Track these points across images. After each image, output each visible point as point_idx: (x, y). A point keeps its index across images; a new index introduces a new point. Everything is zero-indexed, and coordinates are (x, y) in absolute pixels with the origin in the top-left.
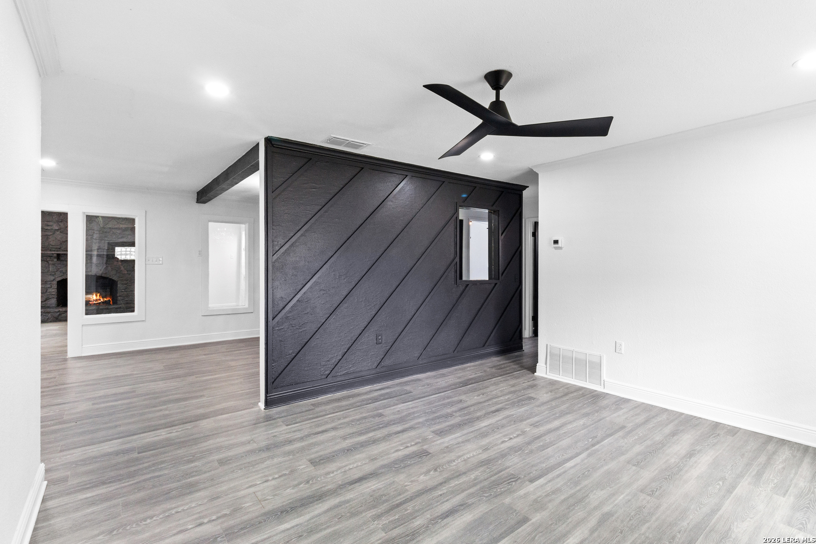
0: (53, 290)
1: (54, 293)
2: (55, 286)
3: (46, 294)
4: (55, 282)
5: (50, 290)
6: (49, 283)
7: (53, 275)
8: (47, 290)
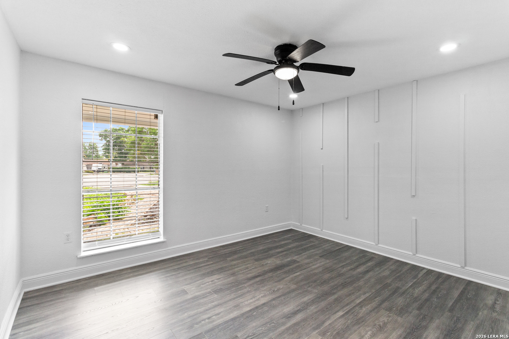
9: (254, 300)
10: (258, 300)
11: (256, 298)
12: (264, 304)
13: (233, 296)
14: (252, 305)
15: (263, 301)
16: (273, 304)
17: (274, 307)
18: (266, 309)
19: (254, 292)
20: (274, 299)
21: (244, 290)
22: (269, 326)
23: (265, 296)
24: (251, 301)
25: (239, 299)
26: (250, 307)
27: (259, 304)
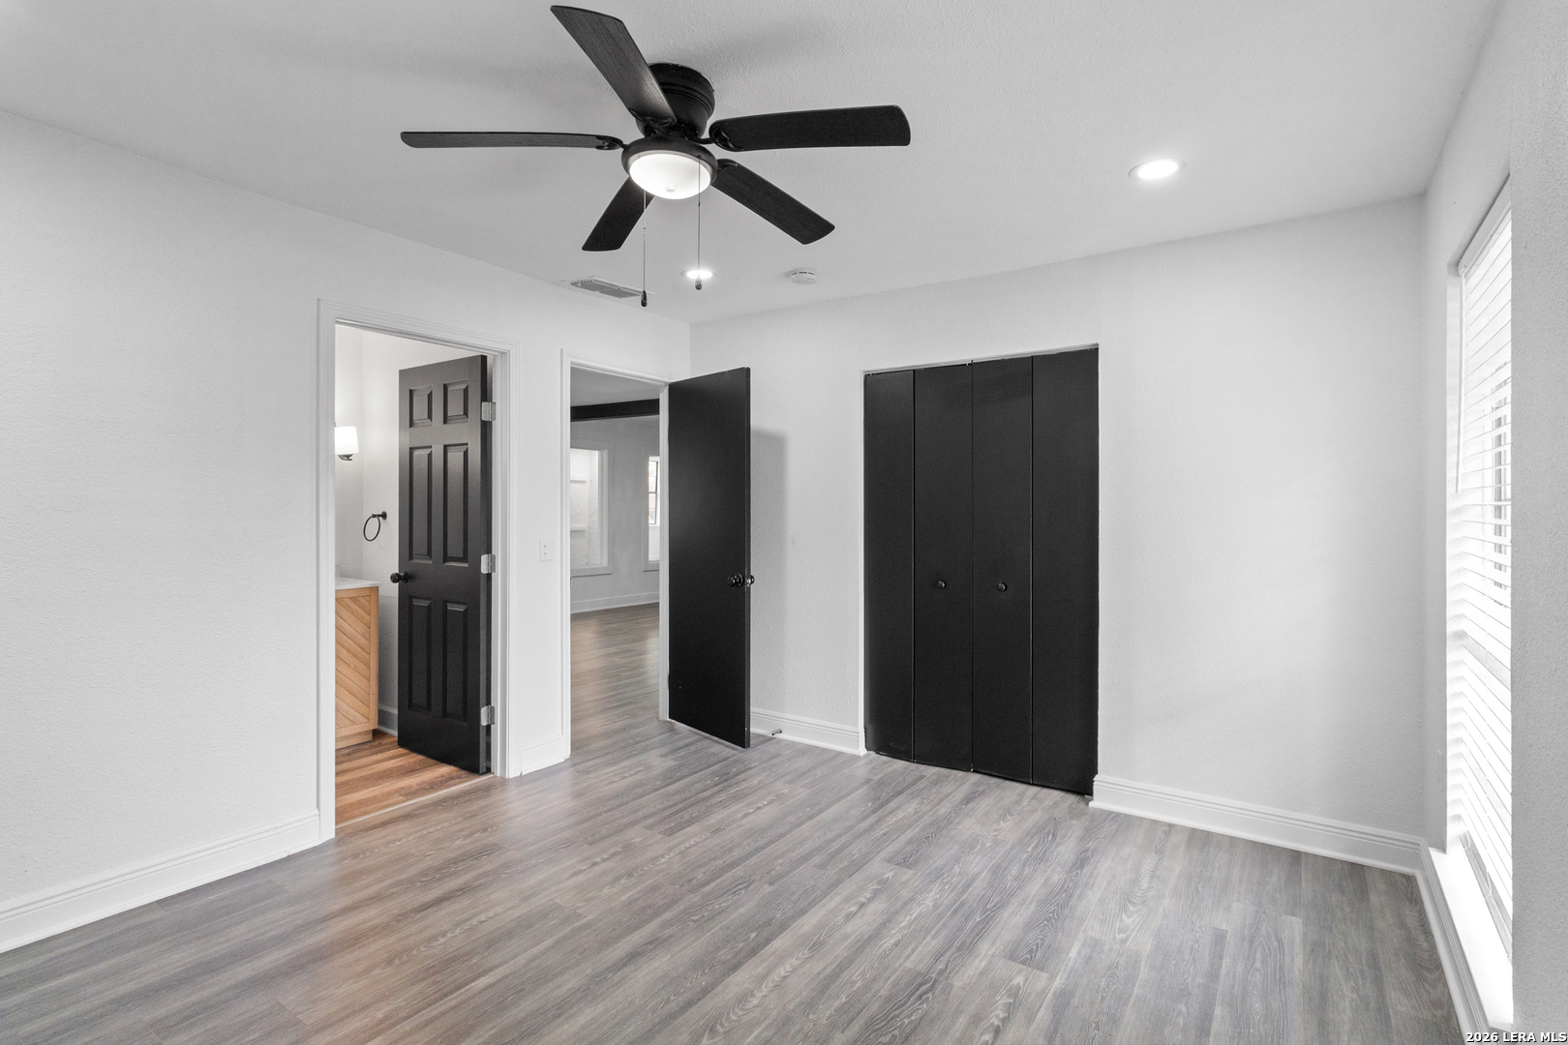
9: (775, 977)
10: (761, 979)
11: (771, 985)
12: (735, 967)
13: (856, 976)
14: (772, 958)
15: (742, 978)
16: (704, 974)
17: (698, 965)
18: (725, 954)
19: (791, 1006)
20: (705, 992)
21: (831, 1011)
22: (706, 914)
23: (742, 999)
24: (782, 971)
25: (824, 969)
26: (776, 951)
27: (751, 963)
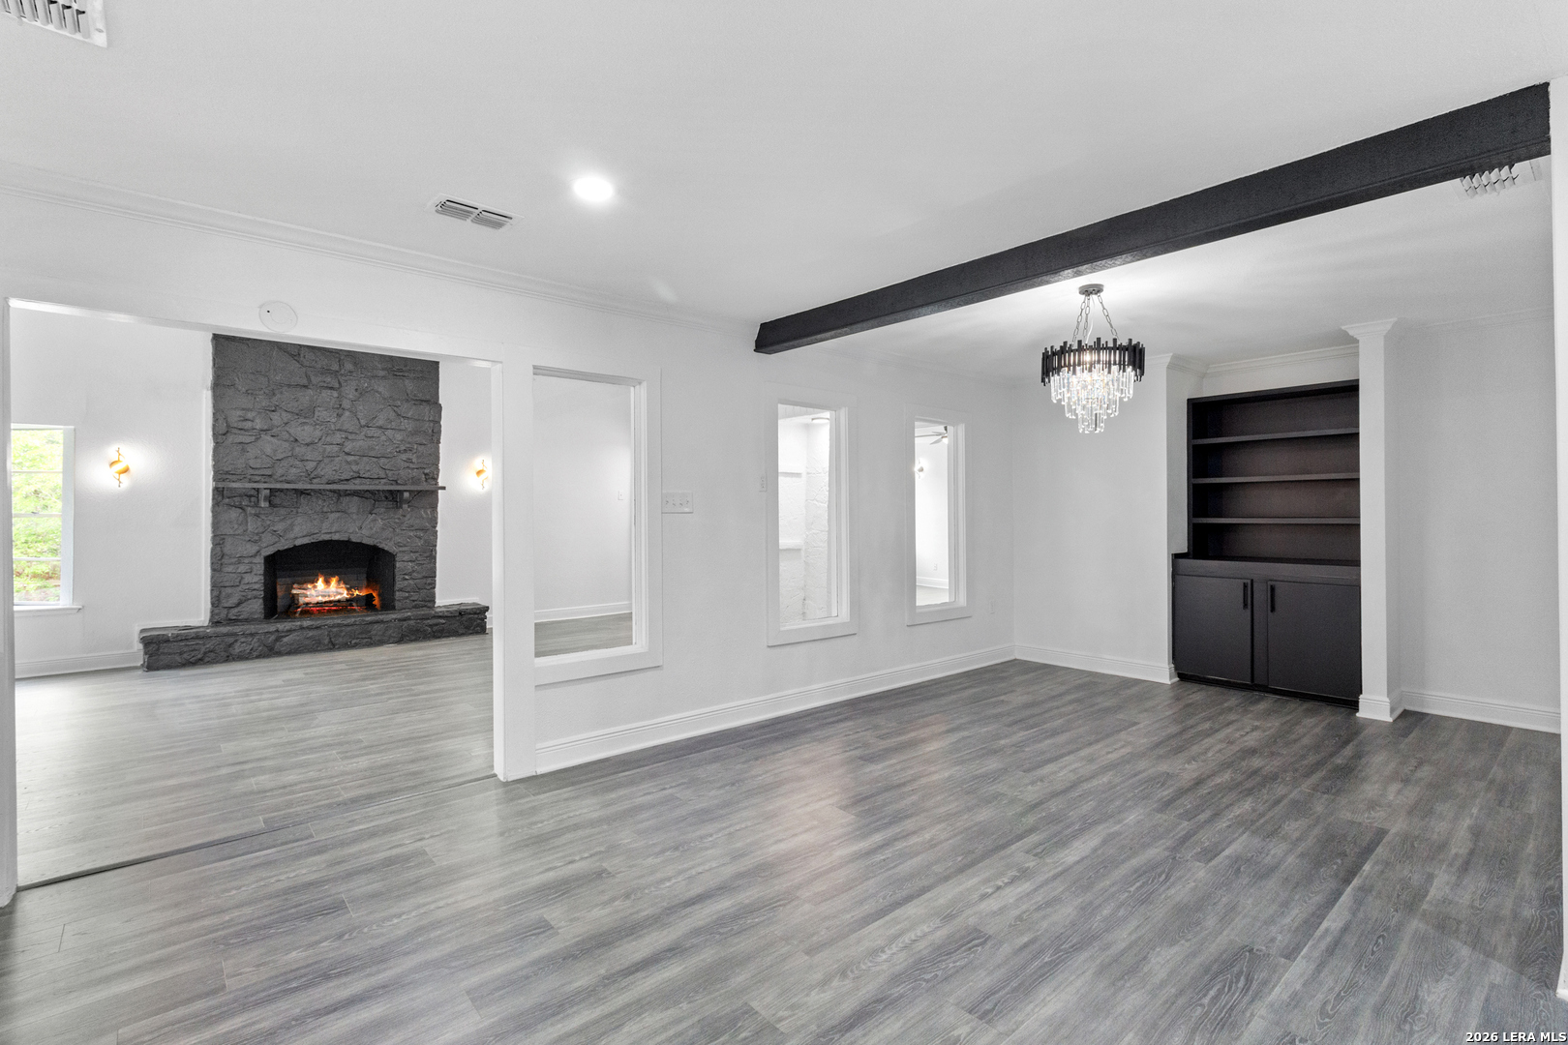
0: (256, 579)
1: (256, 586)
2: (260, 568)
3: (240, 588)
4: (260, 560)
5: (248, 578)
6: (246, 561)
7: (255, 542)
8: (242, 578)
